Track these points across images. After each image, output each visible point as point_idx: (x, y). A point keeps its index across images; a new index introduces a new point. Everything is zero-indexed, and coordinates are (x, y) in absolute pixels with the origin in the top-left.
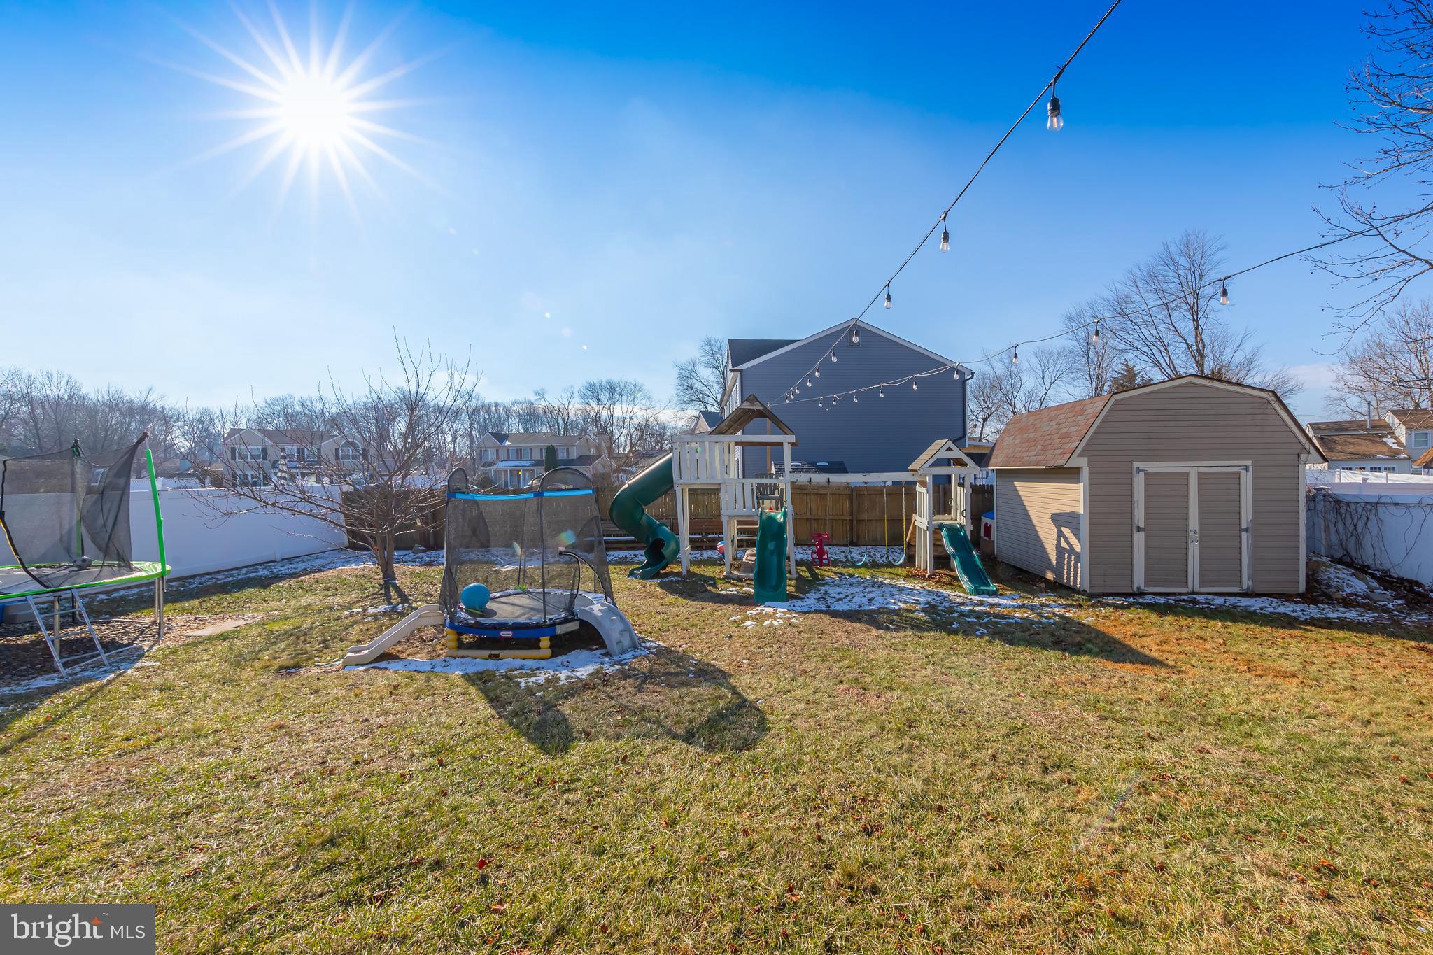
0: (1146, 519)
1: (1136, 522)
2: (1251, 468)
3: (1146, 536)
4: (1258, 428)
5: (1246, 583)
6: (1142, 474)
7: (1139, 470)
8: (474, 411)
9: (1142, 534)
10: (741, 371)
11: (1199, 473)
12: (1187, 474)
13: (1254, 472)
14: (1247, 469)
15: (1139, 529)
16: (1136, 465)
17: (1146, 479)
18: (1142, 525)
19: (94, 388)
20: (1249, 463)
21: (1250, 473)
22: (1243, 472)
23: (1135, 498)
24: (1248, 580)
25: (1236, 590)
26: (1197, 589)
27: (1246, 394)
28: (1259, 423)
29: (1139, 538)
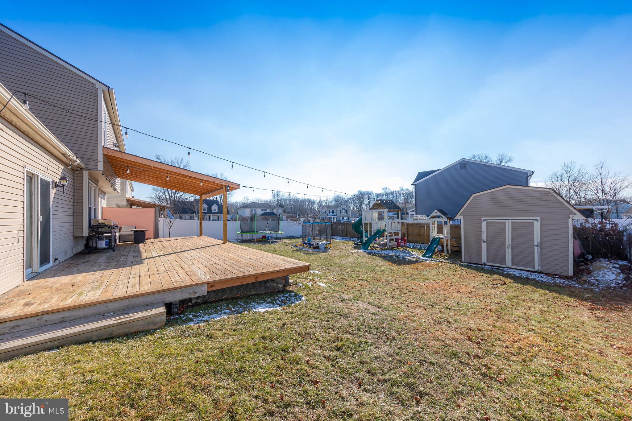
0: (487, 238)
1: (483, 239)
2: (539, 221)
3: (487, 244)
4: (544, 204)
5: (537, 268)
6: (485, 222)
7: (484, 221)
8: (388, 194)
9: (486, 243)
10: (415, 184)
11: (512, 222)
12: (505, 222)
13: (541, 222)
14: (537, 221)
15: (484, 242)
16: (483, 219)
17: (487, 224)
18: (485, 240)
19: (300, 197)
20: (538, 218)
21: (539, 223)
22: (535, 222)
23: (483, 230)
24: (538, 266)
25: (532, 269)
26: (510, 266)
27: (537, 190)
28: (544, 202)
29: (484, 245)
